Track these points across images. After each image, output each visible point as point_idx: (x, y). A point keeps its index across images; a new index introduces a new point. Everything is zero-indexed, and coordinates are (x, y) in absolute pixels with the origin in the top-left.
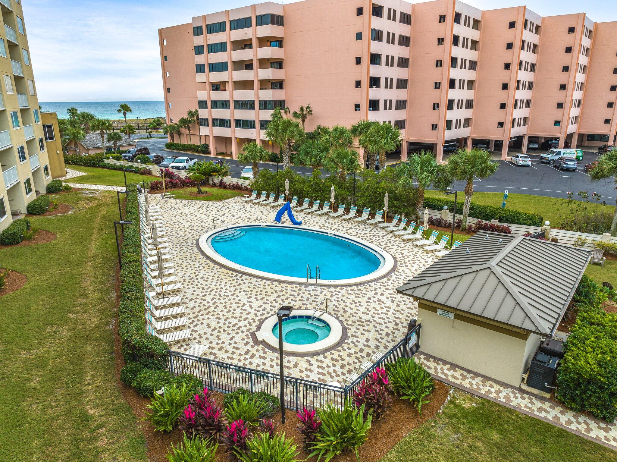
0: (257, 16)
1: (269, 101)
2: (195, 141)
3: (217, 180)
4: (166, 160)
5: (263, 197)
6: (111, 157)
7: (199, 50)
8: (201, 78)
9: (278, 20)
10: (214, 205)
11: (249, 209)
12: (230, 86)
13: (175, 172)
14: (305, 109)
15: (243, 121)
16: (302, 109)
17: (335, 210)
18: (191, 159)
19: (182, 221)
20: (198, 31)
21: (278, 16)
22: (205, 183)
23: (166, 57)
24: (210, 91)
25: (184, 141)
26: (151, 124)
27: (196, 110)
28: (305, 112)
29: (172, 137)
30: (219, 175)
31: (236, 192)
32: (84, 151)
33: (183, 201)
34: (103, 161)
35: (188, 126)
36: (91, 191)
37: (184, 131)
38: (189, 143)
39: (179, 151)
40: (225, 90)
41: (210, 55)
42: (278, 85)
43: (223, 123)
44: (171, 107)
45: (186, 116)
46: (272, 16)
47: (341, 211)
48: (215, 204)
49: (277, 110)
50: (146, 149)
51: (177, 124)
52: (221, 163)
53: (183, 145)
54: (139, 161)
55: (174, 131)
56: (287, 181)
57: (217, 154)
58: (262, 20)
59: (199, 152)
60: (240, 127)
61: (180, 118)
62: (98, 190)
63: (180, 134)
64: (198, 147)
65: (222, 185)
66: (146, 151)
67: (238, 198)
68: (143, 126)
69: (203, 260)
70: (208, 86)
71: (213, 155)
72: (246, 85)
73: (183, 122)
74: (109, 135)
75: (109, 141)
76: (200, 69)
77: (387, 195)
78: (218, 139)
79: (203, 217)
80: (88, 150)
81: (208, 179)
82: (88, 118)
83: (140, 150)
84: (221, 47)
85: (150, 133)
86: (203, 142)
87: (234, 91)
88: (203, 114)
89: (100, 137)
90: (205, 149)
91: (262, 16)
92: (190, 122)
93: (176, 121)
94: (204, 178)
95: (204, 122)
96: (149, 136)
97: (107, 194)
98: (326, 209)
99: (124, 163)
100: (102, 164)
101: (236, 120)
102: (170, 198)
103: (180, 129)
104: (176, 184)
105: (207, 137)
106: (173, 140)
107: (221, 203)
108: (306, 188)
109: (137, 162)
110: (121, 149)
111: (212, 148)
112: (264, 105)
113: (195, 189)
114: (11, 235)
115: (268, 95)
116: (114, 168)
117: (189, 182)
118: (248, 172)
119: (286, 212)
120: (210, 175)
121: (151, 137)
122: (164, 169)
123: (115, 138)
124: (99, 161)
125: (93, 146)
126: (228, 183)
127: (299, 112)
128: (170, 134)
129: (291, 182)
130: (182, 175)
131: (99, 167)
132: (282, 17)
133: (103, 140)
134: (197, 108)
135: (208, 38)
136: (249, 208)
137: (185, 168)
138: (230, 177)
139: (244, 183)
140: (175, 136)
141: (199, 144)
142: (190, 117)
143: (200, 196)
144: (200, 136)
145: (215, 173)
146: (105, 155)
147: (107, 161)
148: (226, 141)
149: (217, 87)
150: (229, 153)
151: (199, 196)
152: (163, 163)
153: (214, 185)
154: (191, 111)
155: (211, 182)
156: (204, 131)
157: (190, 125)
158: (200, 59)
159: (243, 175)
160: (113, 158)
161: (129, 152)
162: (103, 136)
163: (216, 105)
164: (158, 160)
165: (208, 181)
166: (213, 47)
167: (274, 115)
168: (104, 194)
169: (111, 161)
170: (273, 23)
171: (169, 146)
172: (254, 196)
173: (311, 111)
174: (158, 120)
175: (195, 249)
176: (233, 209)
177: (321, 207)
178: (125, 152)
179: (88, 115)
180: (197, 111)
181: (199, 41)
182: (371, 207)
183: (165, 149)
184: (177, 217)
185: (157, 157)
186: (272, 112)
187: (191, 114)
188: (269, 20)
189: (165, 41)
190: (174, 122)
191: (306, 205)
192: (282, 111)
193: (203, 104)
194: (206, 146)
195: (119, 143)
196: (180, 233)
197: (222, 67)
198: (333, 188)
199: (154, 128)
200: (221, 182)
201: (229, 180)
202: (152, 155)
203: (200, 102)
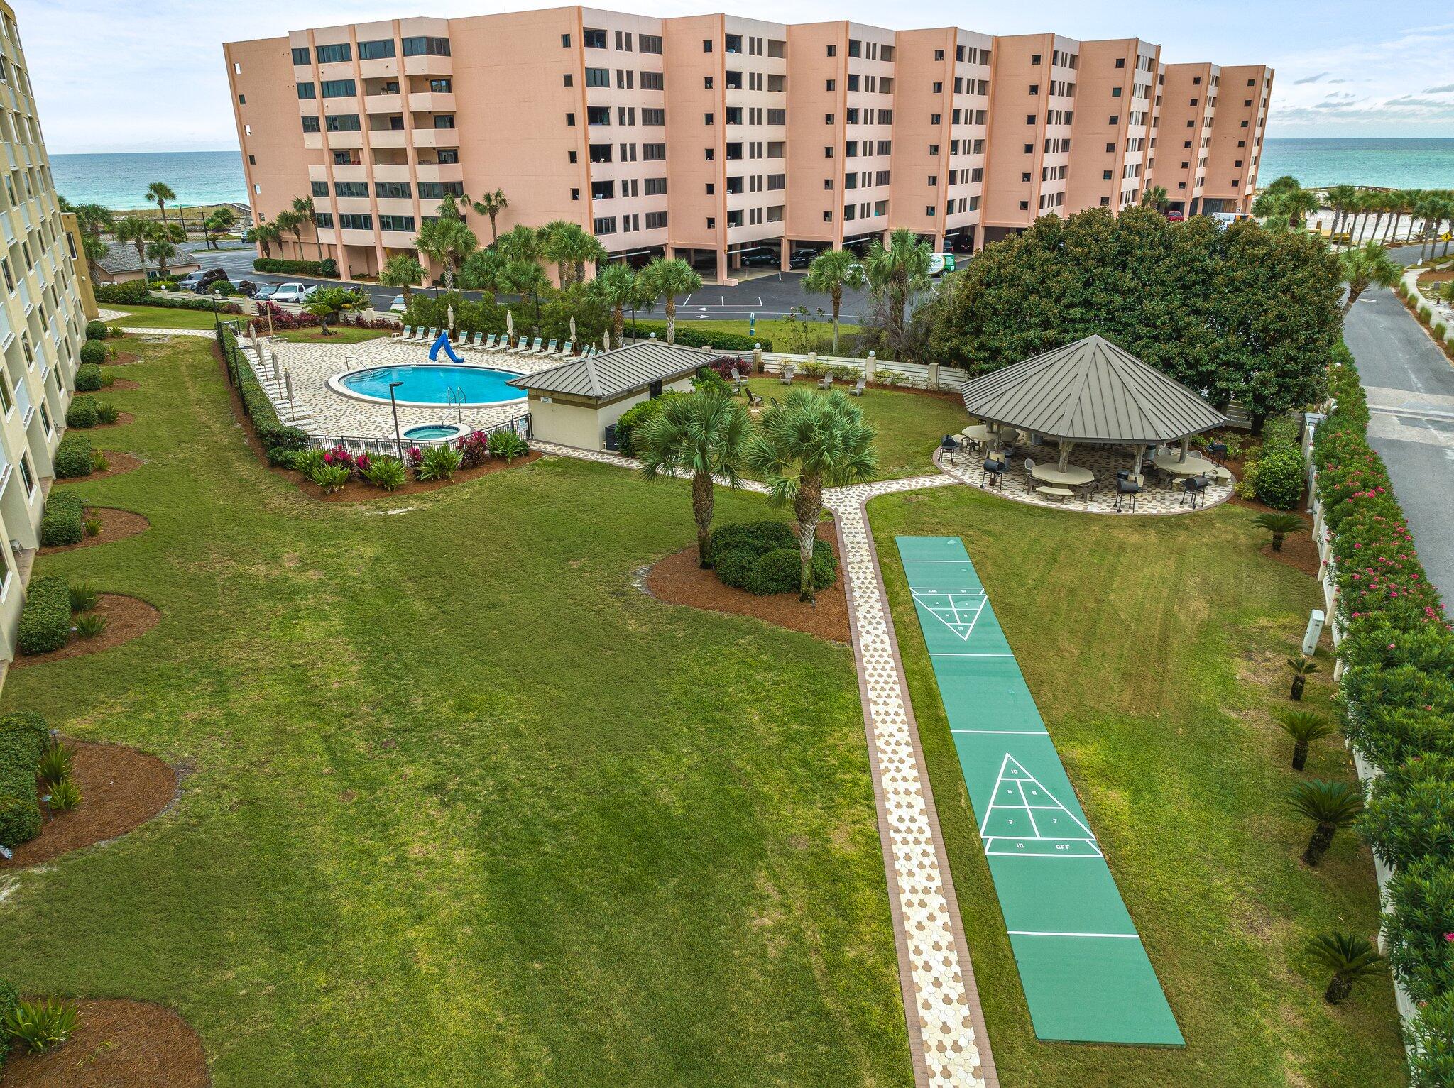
0: (403, 40)
1: (435, 184)
2: (311, 256)
3: (352, 316)
4: (263, 289)
5: (419, 335)
6: (163, 287)
7: (305, 91)
8: (314, 141)
9: (439, 47)
10: (349, 349)
11: (397, 350)
12: (366, 157)
13: (281, 305)
14: (493, 197)
15: (393, 217)
16: (488, 198)
17: (516, 345)
18: (307, 287)
19: (303, 365)
20: (300, 56)
21: (439, 40)
22: (334, 321)
23: (242, 97)
24: (331, 164)
25: (289, 255)
26: (212, 220)
27: (309, 198)
28: (494, 203)
29: (266, 248)
30: (355, 307)
31: (382, 331)
32: (105, 277)
33: (302, 344)
34: (148, 294)
35: (295, 227)
36: (156, 337)
37: (287, 236)
38: (299, 259)
39: (281, 275)
40: (359, 163)
41: (327, 101)
42: (448, 156)
43: (358, 222)
44: (259, 191)
45: (290, 210)
46: (429, 40)
47: (522, 346)
48: (349, 346)
49: (449, 200)
50: (220, 271)
51: (273, 224)
52: (357, 290)
53: (288, 263)
54: (217, 291)
55: (268, 237)
56: (450, 309)
57: (352, 278)
58: (412, 47)
59: (319, 275)
60: (389, 228)
61: (280, 213)
62: (166, 336)
63: (280, 243)
64: (316, 265)
65: (360, 323)
66: (221, 274)
67: (384, 339)
68: (193, 224)
69: (335, 397)
70: (327, 157)
71: (344, 279)
72: (394, 156)
73: (286, 220)
74: (151, 247)
75: (151, 258)
76: (310, 124)
77: (572, 319)
78: (352, 250)
79: (333, 360)
80: (112, 276)
81: (337, 314)
82: (97, 214)
83: (211, 273)
84: (346, 88)
85: (214, 239)
86: (326, 257)
87: (374, 166)
88: (322, 205)
89: (135, 250)
90: (330, 269)
91: (411, 40)
92: (298, 219)
93: (272, 217)
94: (330, 310)
95: (325, 221)
96: (212, 247)
97: (181, 340)
98: (503, 345)
99: (191, 296)
100: (147, 298)
101: (381, 217)
102: (281, 341)
103: (281, 233)
104: (288, 322)
105: (332, 247)
106: (268, 254)
107: (359, 345)
108: (475, 317)
109: (213, 293)
110: (173, 273)
111: (342, 267)
112: (427, 191)
113: (319, 330)
114: (90, 378)
115: (432, 173)
116: (172, 305)
117: (307, 320)
118: (399, 304)
119: (443, 348)
120: (341, 309)
121: (217, 248)
122: (263, 303)
123: (161, 252)
124: (141, 295)
125: (121, 268)
126: (369, 320)
127: (484, 203)
128: (261, 242)
129: (455, 310)
130: (296, 310)
131: (143, 304)
132: (447, 41)
133: (142, 257)
134: (311, 195)
135: (321, 70)
136: (399, 349)
137: (297, 301)
138: (371, 309)
139: (392, 318)
140: (271, 246)
141: (317, 259)
142: (299, 210)
143: (326, 337)
144: (319, 245)
145: (347, 306)
146: (148, 283)
147: (155, 294)
148: (367, 253)
149: (342, 157)
150: (373, 274)
151: (324, 338)
152: (258, 294)
153: (348, 324)
154: (299, 201)
155: (342, 320)
156: (326, 236)
157: (299, 226)
158: (309, 107)
159: (394, 307)
160: (167, 288)
161: (191, 278)
162: (141, 250)
163: (346, 189)
164: (248, 289)
165: (338, 318)
166: (331, 88)
167: (443, 209)
168: (176, 340)
169: (164, 294)
170: (430, 52)
171: (260, 265)
172: (406, 333)
173: (504, 200)
174: (226, 212)
175: (325, 389)
176: (374, 351)
177: (497, 342)
178: (182, 278)
179: (95, 209)
180: (310, 200)
181: (305, 74)
182: (558, 338)
183: (254, 271)
184: (296, 361)
185: (245, 284)
186: (440, 202)
187: (299, 205)
188: (425, 46)
189: (237, 66)
190: (268, 220)
191: (477, 341)
192: (458, 200)
193: (320, 189)
194: (332, 263)
195: (169, 262)
196: (303, 377)
197: (349, 123)
198: (509, 314)
199: (218, 229)
200: (358, 318)
201: (370, 315)
202: (235, 281)
203: (314, 184)
